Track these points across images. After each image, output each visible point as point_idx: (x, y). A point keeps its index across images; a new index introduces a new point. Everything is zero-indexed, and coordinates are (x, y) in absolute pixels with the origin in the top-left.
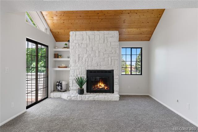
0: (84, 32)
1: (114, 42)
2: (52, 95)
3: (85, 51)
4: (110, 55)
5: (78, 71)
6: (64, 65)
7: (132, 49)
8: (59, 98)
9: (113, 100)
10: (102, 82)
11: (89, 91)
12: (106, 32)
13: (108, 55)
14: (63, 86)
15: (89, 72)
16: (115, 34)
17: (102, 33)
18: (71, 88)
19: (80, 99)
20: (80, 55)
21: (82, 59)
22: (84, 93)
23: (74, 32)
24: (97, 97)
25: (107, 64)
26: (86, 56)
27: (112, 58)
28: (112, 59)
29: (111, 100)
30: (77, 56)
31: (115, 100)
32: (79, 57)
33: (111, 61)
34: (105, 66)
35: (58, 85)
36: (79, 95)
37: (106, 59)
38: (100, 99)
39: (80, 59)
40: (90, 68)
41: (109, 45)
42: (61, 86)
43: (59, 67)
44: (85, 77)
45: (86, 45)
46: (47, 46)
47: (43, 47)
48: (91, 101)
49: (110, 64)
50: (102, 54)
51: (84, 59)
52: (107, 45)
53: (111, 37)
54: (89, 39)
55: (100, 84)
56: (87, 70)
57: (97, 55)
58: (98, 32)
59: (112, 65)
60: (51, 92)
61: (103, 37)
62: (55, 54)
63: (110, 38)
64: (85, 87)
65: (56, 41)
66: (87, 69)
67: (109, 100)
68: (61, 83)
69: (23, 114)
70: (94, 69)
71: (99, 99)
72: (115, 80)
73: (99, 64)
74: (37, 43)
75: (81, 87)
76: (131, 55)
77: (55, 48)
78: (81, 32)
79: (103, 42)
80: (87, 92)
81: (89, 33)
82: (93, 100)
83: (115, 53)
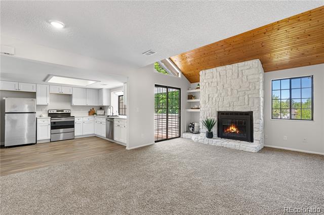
0: (214, 69)
1: (253, 74)
2: (184, 135)
3: (216, 90)
4: (246, 92)
5: (208, 112)
6: (196, 107)
7: (292, 80)
8: (189, 139)
9: (247, 150)
10: (234, 126)
11: (220, 135)
12: (240, 64)
13: (243, 93)
14: (195, 127)
15: (220, 114)
16: (254, 64)
17: (235, 66)
18: (201, 131)
19: (207, 143)
20: (210, 96)
21: (212, 99)
22: (213, 136)
23: (204, 71)
24: (226, 143)
25: (242, 104)
26: (216, 95)
27: (250, 96)
28: (249, 98)
29: (244, 150)
30: (207, 96)
31: (250, 151)
32: (209, 98)
33: (249, 100)
34: (239, 107)
35: (191, 126)
36: (206, 138)
37: (241, 98)
38: (230, 147)
39: (210, 99)
40: (221, 110)
41: (245, 79)
42: (193, 128)
43: (192, 108)
44: (216, 119)
45: (216, 83)
46: (180, 89)
47: (174, 90)
48: (218, 147)
49: (247, 103)
50: (235, 91)
51: (214, 99)
52: (242, 79)
53: (248, 69)
54: (220, 75)
55: (233, 128)
56: (218, 112)
57: (229, 93)
58: (230, 66)
59: (250, 105)
60: (184, 132)
61: (237, 71)
62: (189, 96)
63: (247, 71)
64: (214, 130)
65: (191, 83)
66: (217, 110)
67: (241, 149)
68: (194, 125)
69: (151, 145)
70: (225, 111)
71: (228, 146)
72: (254, 124)
73: (232, 104)
74: (167, 87)
75: (210, 130)
76: (290, 89)
77: (189, 90)
78: (211, 70)
79: (236, 77)
80: (218, 136)
81: (220, 69)
82: (221, 146)
83: (253, 88)
